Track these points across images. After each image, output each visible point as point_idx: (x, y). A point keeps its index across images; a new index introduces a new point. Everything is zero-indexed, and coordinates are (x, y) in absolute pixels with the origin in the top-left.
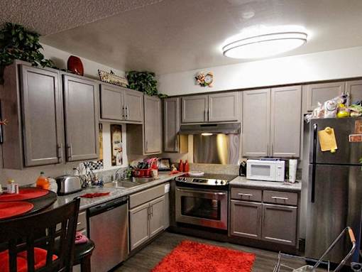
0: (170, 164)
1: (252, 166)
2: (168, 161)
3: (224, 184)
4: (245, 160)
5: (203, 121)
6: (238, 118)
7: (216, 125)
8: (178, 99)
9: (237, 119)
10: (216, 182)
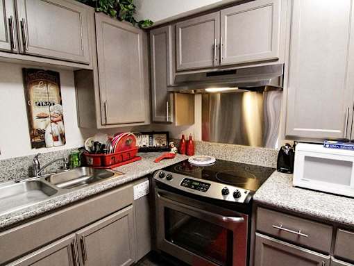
0: (169, 140)
1: (308, 159)
2: (165, 136)
3: (241, 200)
4: (291, 142)
5: (210, 64)
6: (280, 53)
7: (234, 72)
8: (170, 27)
9: (278, 56)
10: (225, 192)
